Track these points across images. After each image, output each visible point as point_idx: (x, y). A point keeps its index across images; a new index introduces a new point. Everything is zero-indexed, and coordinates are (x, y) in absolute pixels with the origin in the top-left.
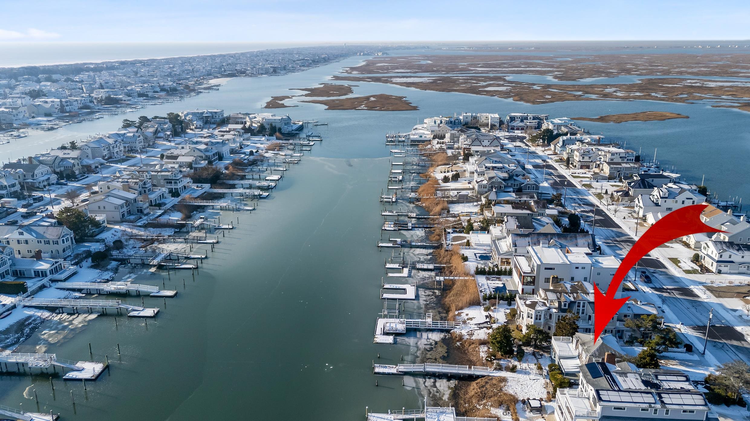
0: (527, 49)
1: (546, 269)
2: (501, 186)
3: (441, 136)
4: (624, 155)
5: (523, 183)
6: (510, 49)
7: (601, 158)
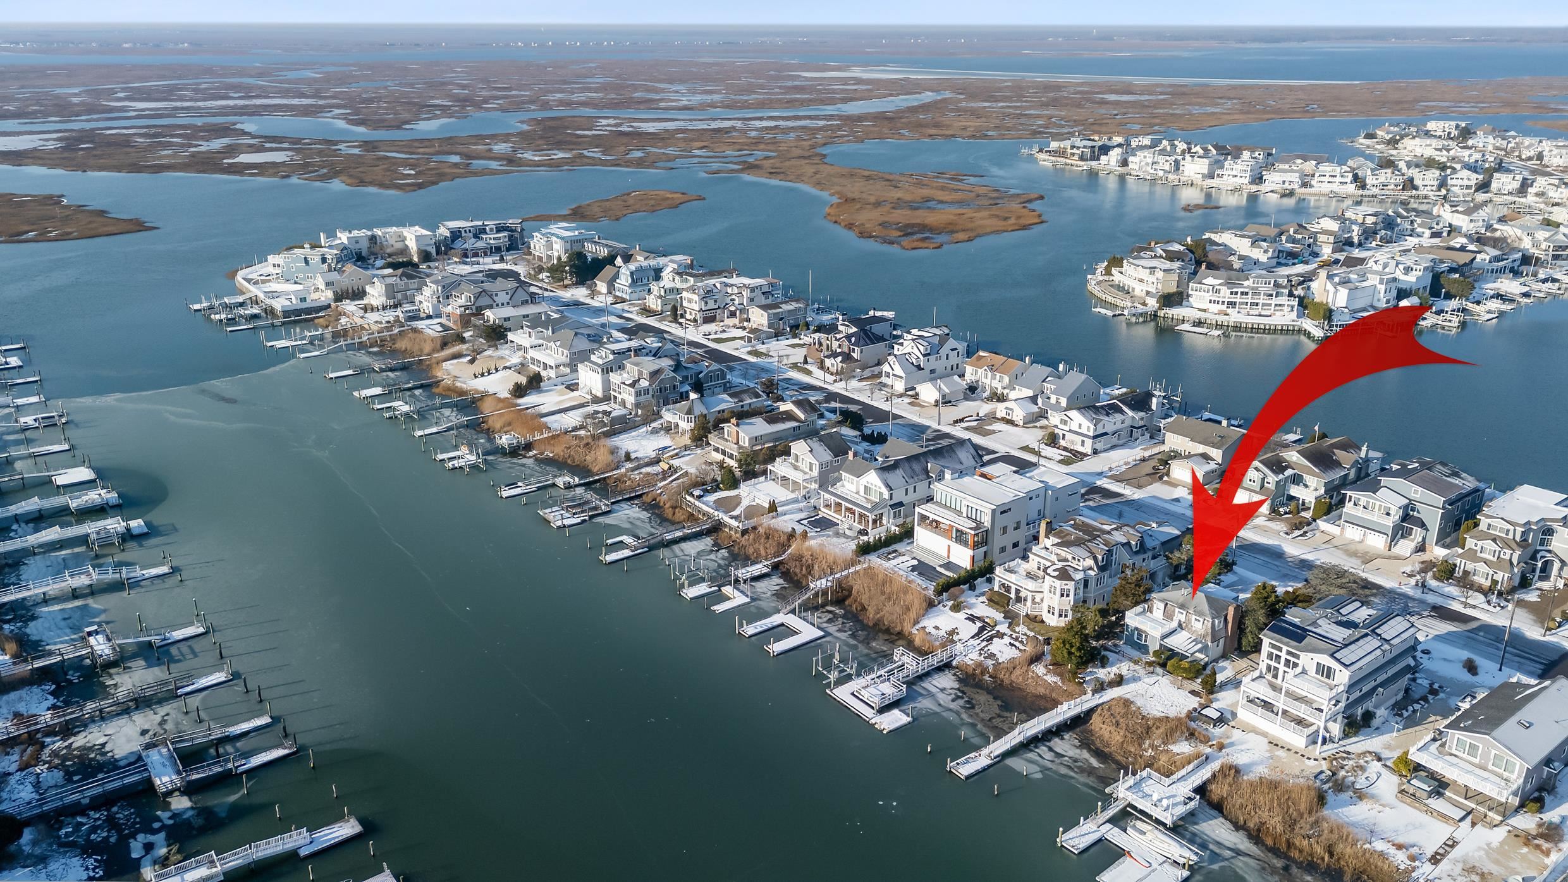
0: (171, 46)
1: (1002, 513)
2: (674, 386)
3: (354, 291)
4: (766, 289)
5: (701, 372)
6: (126, 45)
7: (734, 300)
